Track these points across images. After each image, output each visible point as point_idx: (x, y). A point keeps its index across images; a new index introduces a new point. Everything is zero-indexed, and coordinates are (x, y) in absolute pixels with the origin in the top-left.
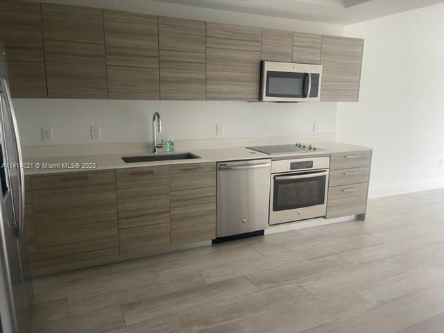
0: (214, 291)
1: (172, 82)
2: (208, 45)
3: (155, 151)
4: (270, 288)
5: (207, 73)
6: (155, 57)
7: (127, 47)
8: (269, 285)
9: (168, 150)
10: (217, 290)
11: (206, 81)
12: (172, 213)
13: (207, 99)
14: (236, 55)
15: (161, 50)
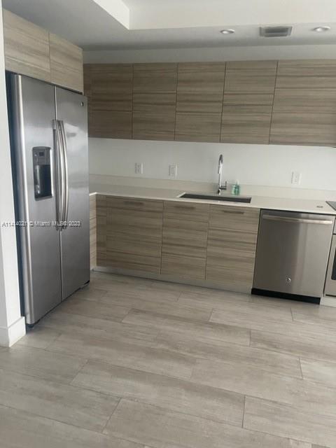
0: (208, 329)
1: (233, 125)
2: (277, 85)
3: (219, 192)
4: (263, 348)
5: (273, 115)
6: (219, 101)
7: (194, 95)
8: (265, 346)
9: (233, 193)
10: (210, 329)
11: (271, 123)
12: (208, 250)
13: (270, 142)
14: (312, 94)
15: (226, 94)
